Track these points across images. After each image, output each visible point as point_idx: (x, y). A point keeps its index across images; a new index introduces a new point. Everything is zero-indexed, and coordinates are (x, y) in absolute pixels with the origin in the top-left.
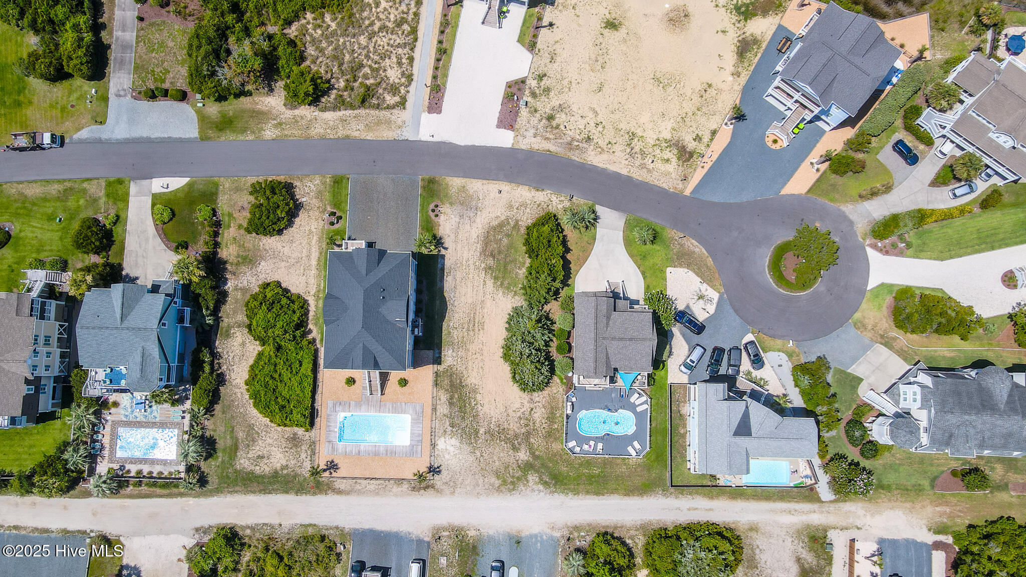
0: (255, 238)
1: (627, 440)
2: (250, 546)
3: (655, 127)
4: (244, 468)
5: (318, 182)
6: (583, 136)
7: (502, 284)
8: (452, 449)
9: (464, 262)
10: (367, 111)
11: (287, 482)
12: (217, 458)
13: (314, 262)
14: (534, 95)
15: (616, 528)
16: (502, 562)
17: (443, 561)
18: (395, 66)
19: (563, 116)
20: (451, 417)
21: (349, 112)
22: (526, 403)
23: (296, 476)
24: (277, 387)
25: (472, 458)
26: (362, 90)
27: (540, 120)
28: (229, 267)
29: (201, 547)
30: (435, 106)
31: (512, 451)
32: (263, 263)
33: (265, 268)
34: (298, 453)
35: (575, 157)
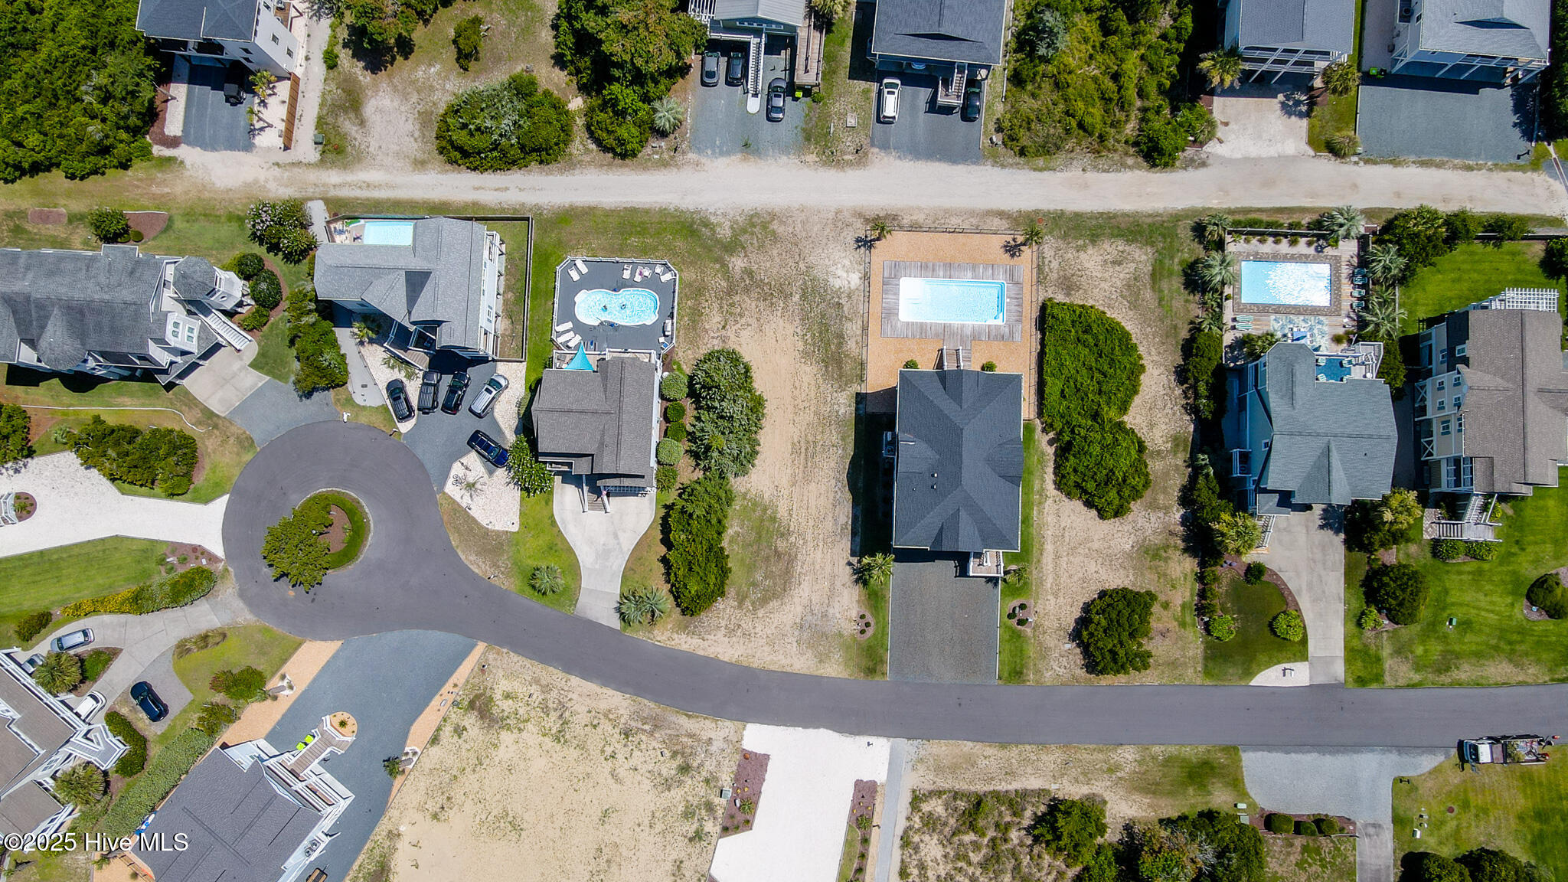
0: (1142, 587)
1: (589, 282)
2: (1126, 142)
3: (524, 750)
4: (1141, 248)
5: (1048, 674)
6: (636, 739)
7: (765, 510)
8: (840, 272)
9: (821, 544)
10: (972, 788)
11: (1075, 228)
12: (1181, 263)
13: (1049, 548)
14: (710, 807)
15: (610, 165)
16: (769, 119)
17: (851, 121)
18: (930, 864)
19: (664, 772)
20: (842, 317)
21: (1002, 787)
22: (732, 337)
23: (1065, 237)
24: (1096, 360)
25: (811, 259)
26: (981, 823)
27: (701, 765)
28: (1181, 544)
29: (1195, 141)
30: (865, 794)
31: (754, 269)
32: (1128, 547)
33: (1124, 540)
34: (1062, 268)
35: (649, 706)
